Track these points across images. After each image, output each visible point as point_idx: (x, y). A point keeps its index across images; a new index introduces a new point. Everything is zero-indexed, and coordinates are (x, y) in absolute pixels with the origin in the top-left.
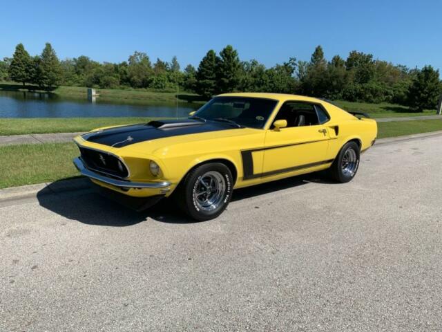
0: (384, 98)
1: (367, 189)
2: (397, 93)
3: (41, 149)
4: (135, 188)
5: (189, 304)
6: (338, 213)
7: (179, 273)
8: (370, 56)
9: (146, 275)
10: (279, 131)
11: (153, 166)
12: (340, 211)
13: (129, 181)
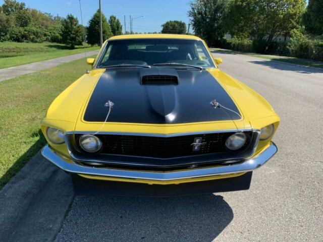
0: (45, 38)
2: (53, 34)
8: (23, 4)
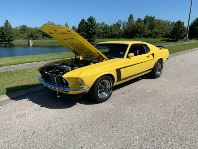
0: (161, 35)
1: (168, 80)
2: (167, 33)
3: (17, 73)
4: (72, 91)
5: (110, 144)
6: (159, 93)
7: (100, 129)
8: (154, 17)
9: (86, 131)
10: (130, 58)
11: (80, 80)
12: (160, 92)
13: (69, 88)
